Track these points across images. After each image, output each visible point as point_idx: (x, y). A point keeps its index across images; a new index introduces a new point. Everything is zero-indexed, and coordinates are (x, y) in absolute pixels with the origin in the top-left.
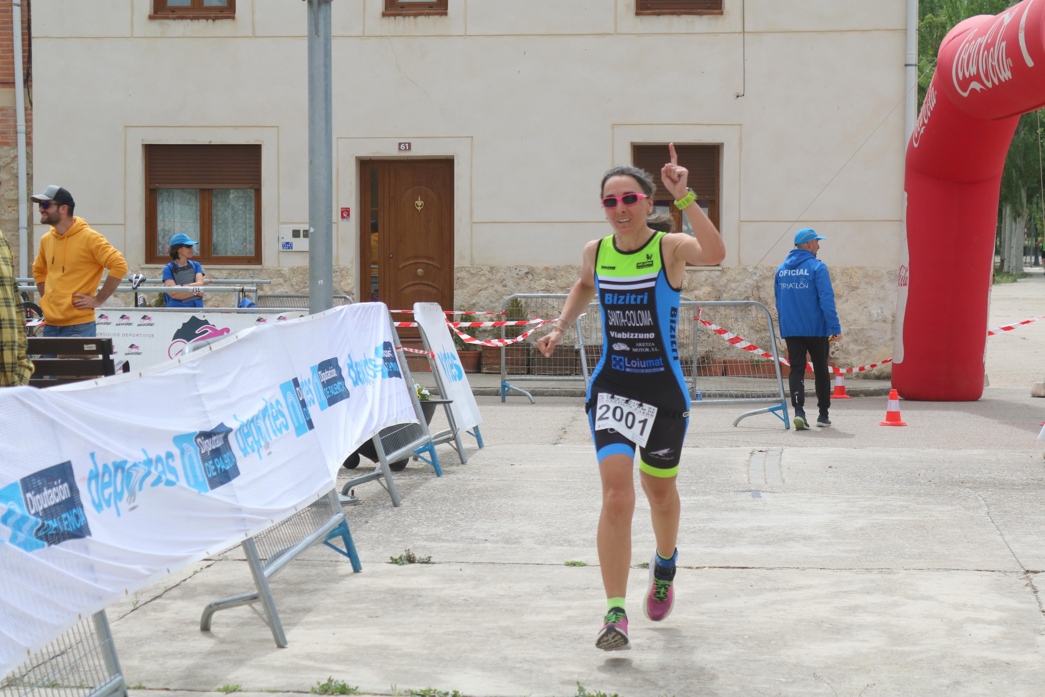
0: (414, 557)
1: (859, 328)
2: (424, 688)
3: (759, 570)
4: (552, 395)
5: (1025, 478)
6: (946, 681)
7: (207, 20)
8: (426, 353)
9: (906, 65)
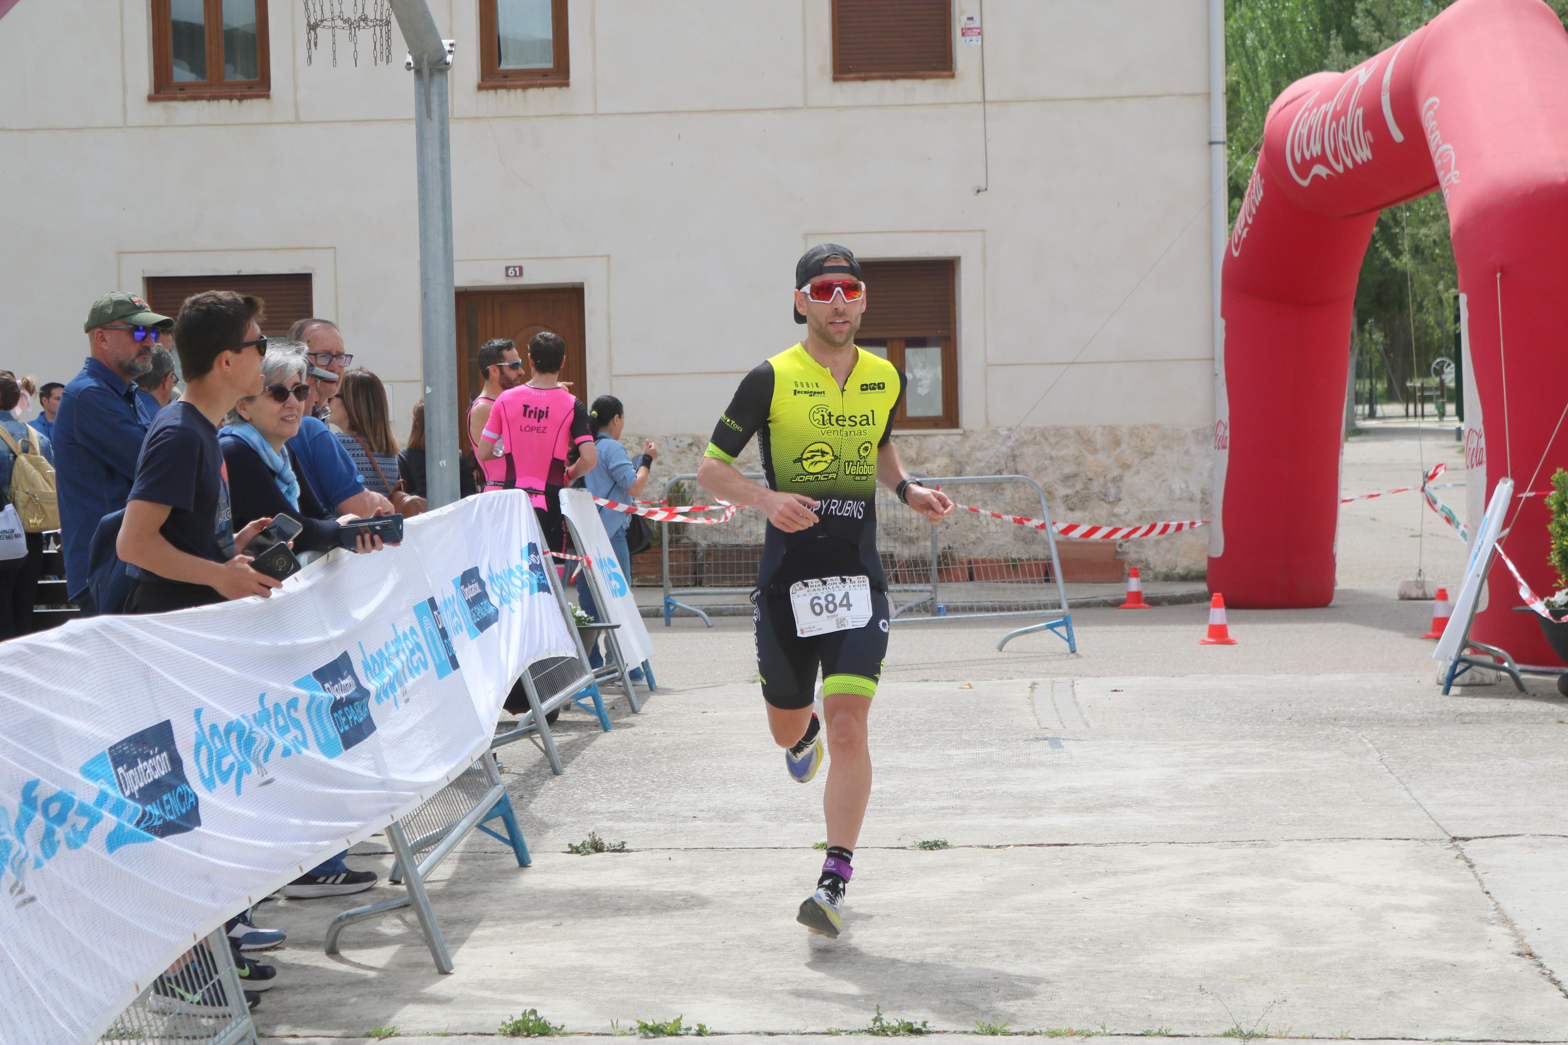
0: (602, 843)
1: (1156, 509)
3: (1085, 847)
5: (1418, 711)
6: (1375, 992)
7: (231, 100)
8: (580, 558)
9: (1211, 143)
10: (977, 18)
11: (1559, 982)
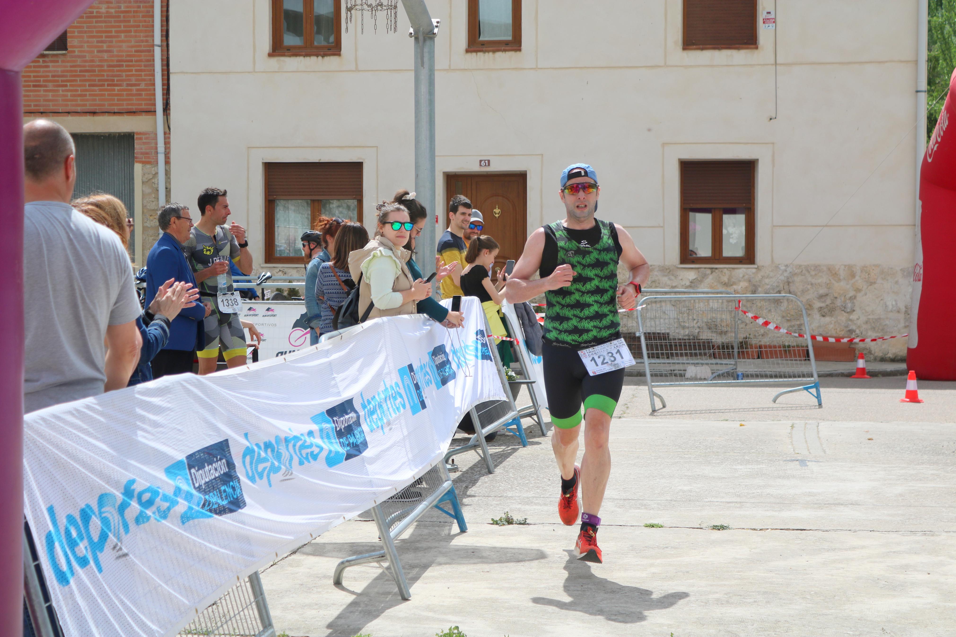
0: (512, 519)
1: (876, 317)
3: (816, 532)
7: (317, 57)
9: (917, 92)
10: (773, 13)
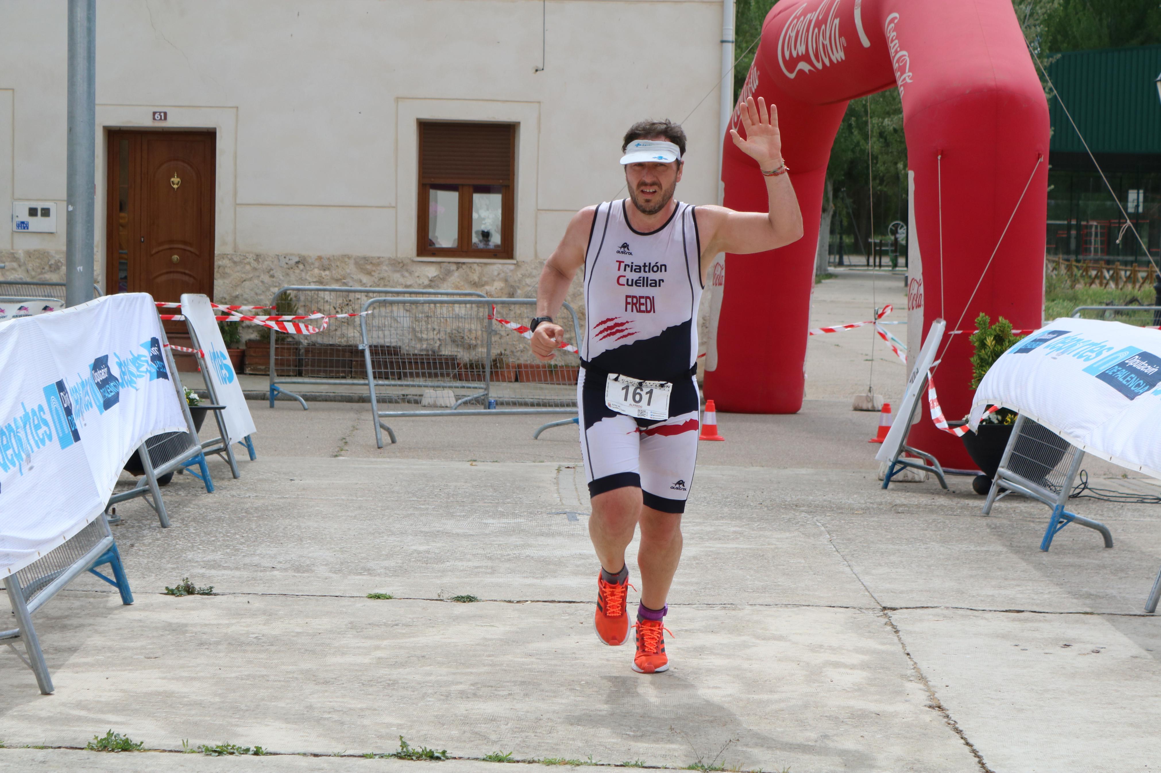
0: (193, 587)
2: (220, 744)
3: (588, 605)
4: (326, 400)
5: (863, 501)
8: (195, 351)
9: (723, 42)
11: (961, 731)
